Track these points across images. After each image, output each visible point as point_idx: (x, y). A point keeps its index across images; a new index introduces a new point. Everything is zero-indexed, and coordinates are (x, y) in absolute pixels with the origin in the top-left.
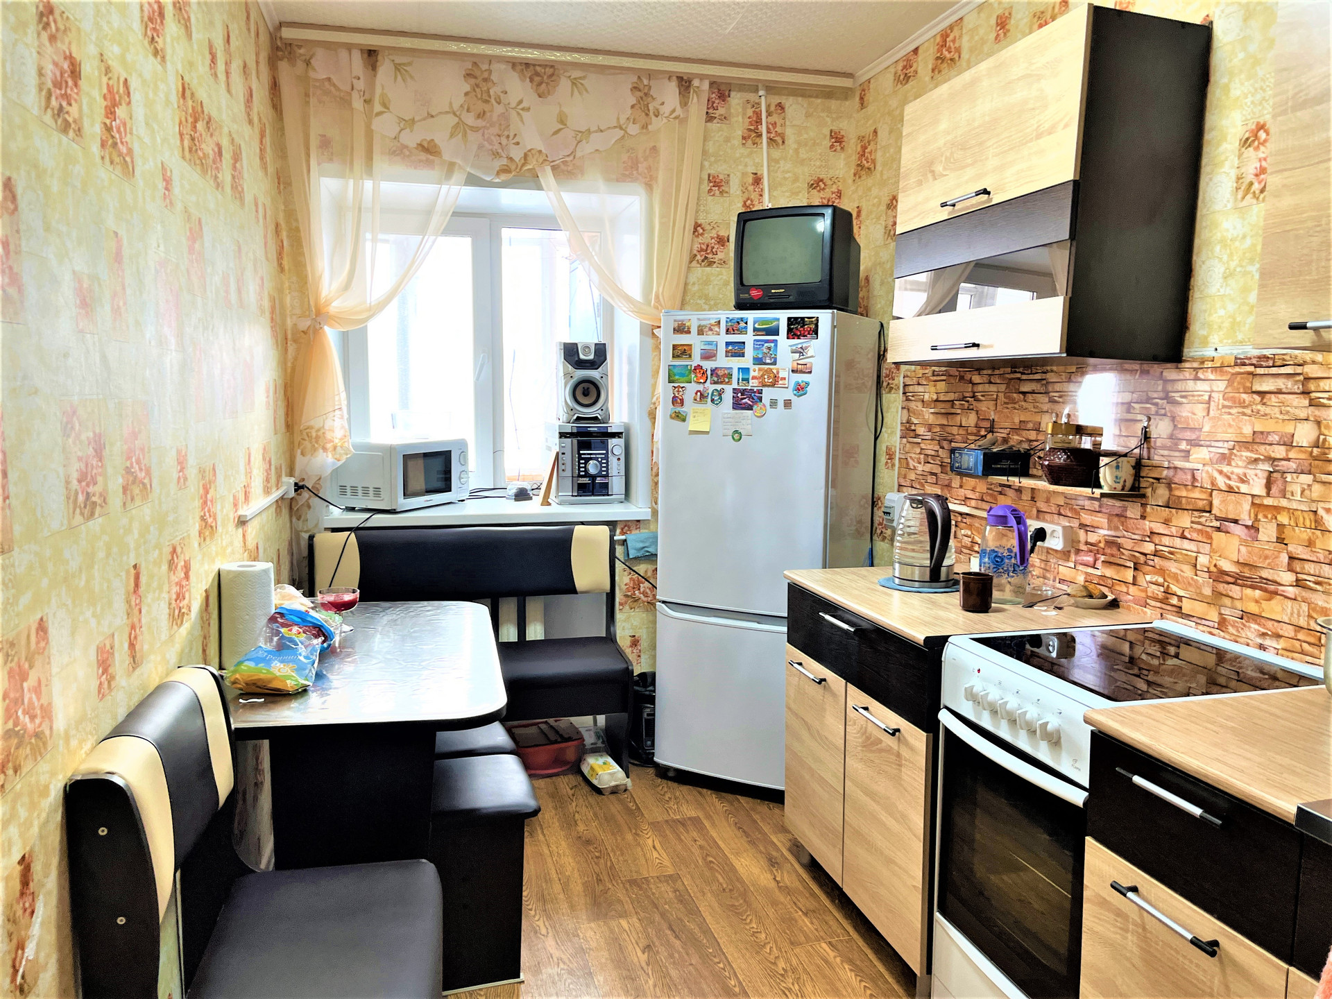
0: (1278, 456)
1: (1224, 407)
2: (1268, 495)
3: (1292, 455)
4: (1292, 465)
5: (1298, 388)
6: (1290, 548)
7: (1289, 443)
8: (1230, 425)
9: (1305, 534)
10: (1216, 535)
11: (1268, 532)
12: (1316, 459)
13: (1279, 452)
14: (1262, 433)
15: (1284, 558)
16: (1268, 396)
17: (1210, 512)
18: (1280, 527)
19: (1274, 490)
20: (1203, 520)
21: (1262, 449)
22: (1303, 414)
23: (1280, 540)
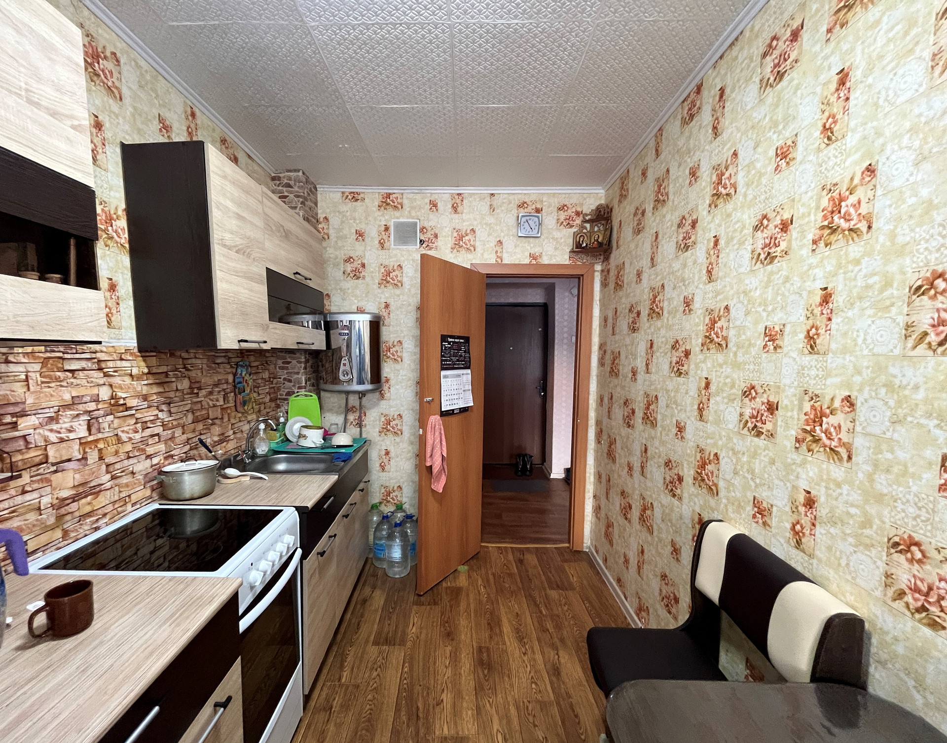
0: (92, 409)
1: (43, 382)
2: (90, 434)
3: (100, 406)
4: (101, 412)
5: (95, 366)
6: (106, 461)
7: (97, 400)
8: (52, 395)
9: (112, 449)
10: (54, 478)
11: (93, 456)
12: (113, 405)
13: (92, 406)
14: (78, 397)
15: (104, 467)
16: (77, 372)
17: (46, 462)
18: (100, 450)
19: (93, 430)
20: (41, 471)
21: (80, 407)
22: (101, 382)
23: (101, 458)
